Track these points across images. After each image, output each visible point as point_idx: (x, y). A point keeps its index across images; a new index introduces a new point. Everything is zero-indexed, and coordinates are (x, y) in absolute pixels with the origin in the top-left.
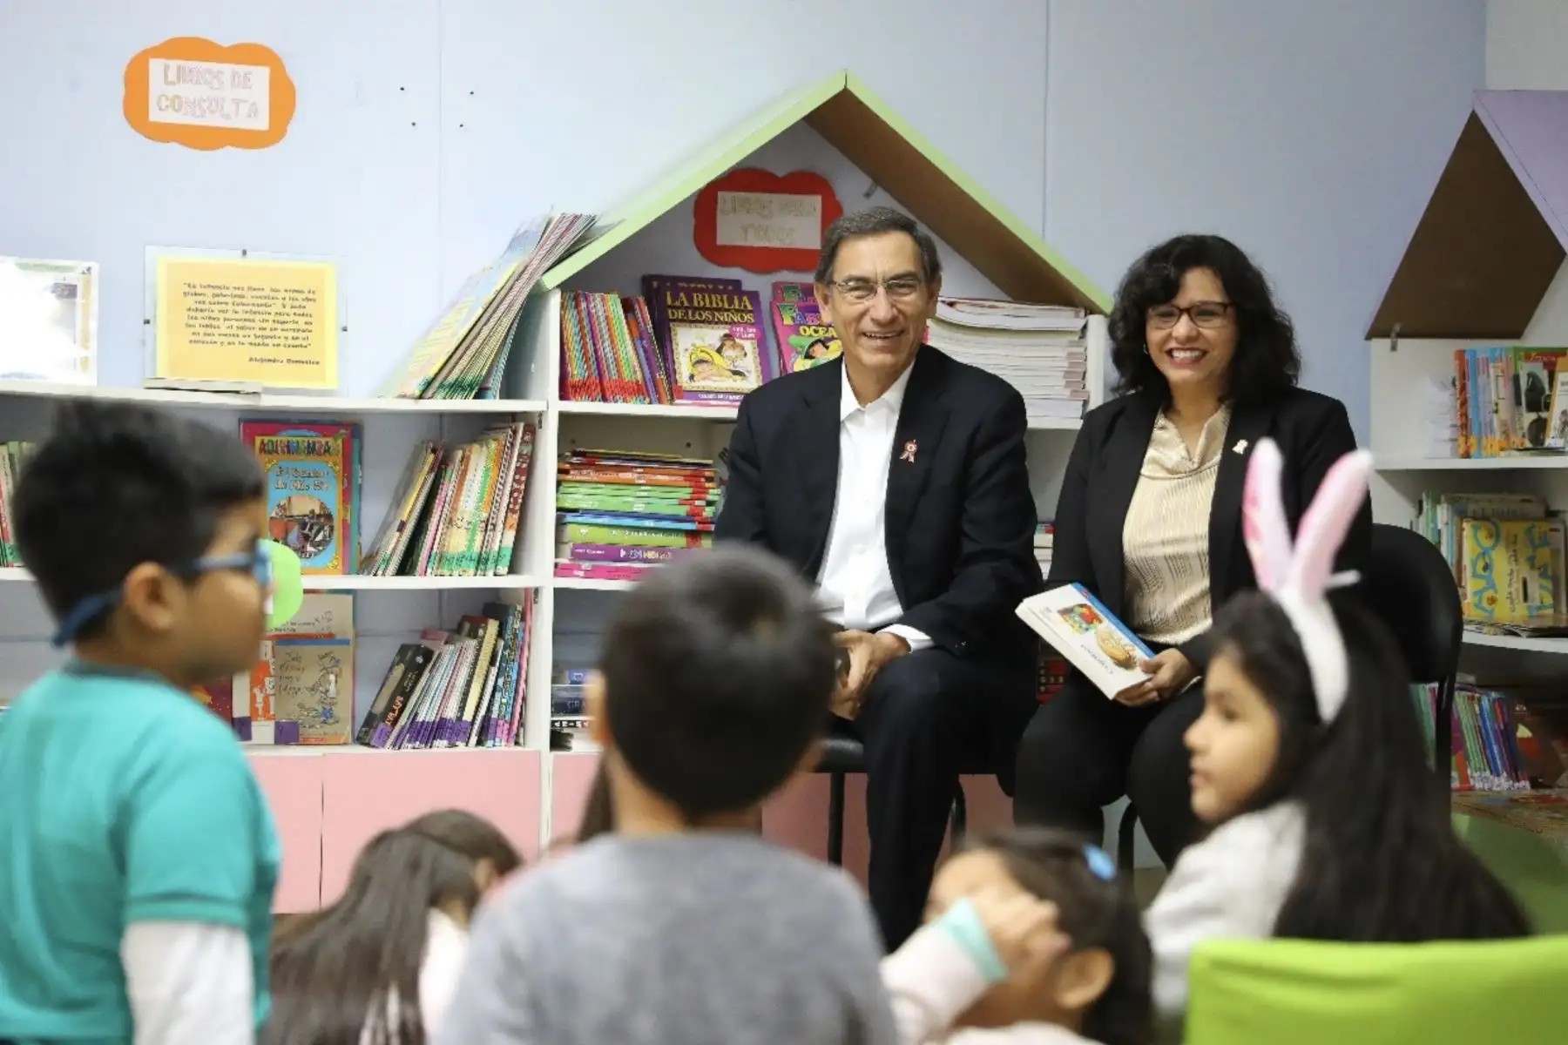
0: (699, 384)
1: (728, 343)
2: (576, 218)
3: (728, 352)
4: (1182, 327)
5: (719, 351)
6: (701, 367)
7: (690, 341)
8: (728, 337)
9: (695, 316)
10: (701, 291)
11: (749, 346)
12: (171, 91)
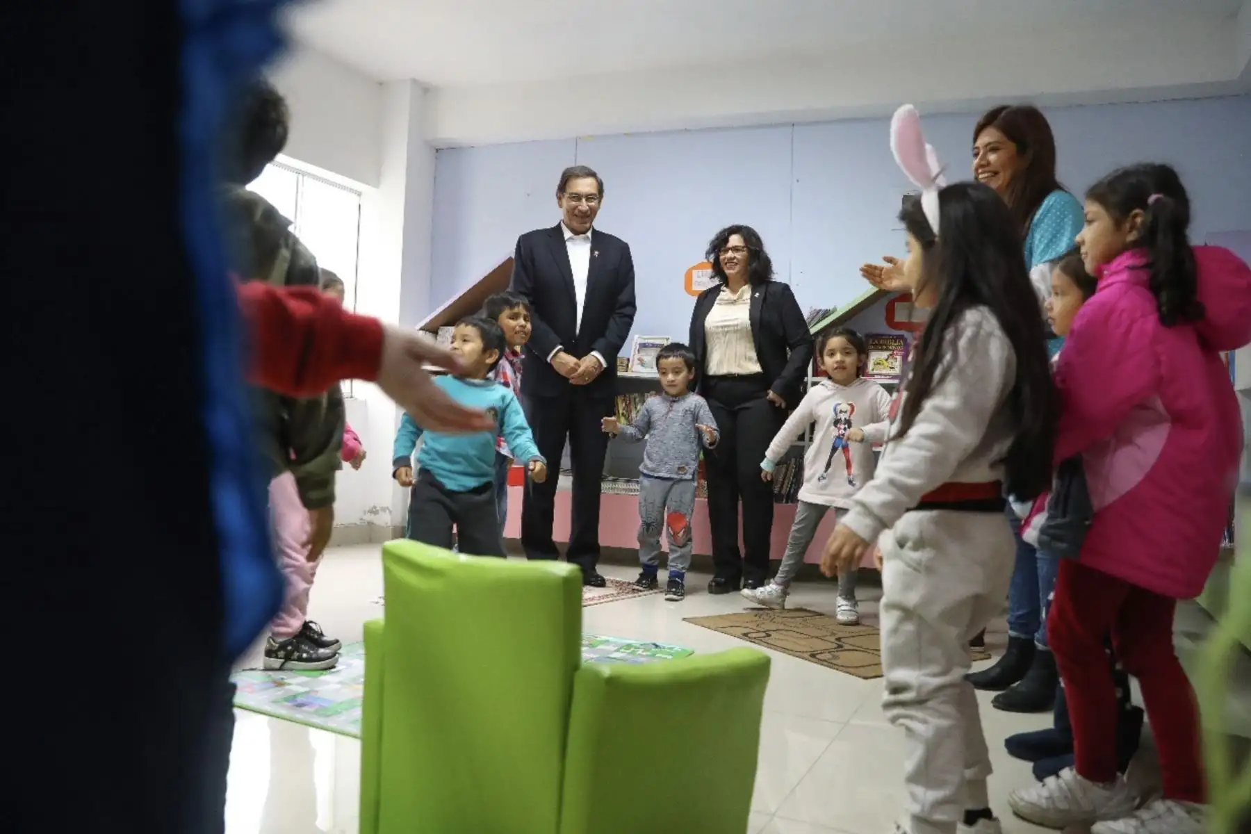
0: (875, 372)
1: (891, 357)
2: (820, 310)
3: (890, 360)
4: (730, 254)
5: (887, 360)
6: (877, 366)
7: (875, 356)
8: (891, 355)
9: (881, 348)
10: (883, 339)
11: (899, 358)
12: (699, 280)
